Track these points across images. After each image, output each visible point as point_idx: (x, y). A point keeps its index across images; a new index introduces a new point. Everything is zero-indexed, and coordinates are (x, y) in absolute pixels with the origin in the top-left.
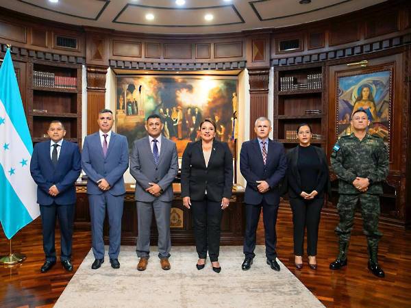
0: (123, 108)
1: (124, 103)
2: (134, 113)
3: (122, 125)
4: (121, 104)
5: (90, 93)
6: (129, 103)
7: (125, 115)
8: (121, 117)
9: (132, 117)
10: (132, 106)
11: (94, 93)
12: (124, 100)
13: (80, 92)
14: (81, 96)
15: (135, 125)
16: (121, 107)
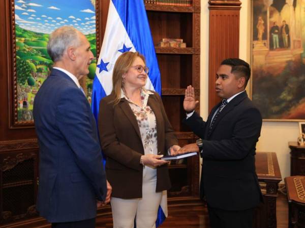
0: (264, 37)
1: (265, 30)
2: (283, 45)
3: (261, 67)
4: (261, 31)
5: (214, 11)
6: (274, 28)
7: (267, 49)
8: (259, 53)
9: (281, 52)
10: (280, 34)
11: (219, 12)
12: (265, 24)
13: (198, 9)
14: (199, 17)
15: (284, 65)
16: (260, 36)
